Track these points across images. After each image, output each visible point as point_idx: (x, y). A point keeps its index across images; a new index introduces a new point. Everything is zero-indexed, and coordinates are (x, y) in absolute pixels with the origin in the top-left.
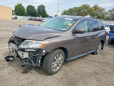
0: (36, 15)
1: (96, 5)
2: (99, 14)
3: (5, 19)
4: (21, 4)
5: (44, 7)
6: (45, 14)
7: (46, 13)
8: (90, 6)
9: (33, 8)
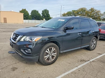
0: (40, 18)
1: (92, 8)
2: (95, 16)
3: (18, 23)
4: (25, 9)
5: (48, 11)
6: (49, 18)
7: (49, 16)
8: (87, 9)
9: (37, 13)
